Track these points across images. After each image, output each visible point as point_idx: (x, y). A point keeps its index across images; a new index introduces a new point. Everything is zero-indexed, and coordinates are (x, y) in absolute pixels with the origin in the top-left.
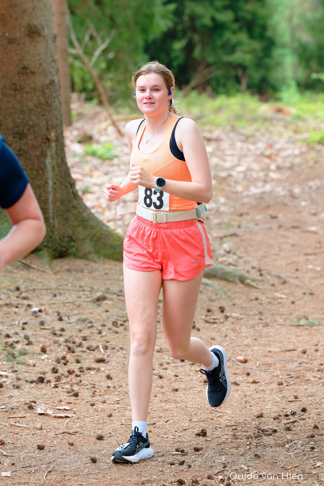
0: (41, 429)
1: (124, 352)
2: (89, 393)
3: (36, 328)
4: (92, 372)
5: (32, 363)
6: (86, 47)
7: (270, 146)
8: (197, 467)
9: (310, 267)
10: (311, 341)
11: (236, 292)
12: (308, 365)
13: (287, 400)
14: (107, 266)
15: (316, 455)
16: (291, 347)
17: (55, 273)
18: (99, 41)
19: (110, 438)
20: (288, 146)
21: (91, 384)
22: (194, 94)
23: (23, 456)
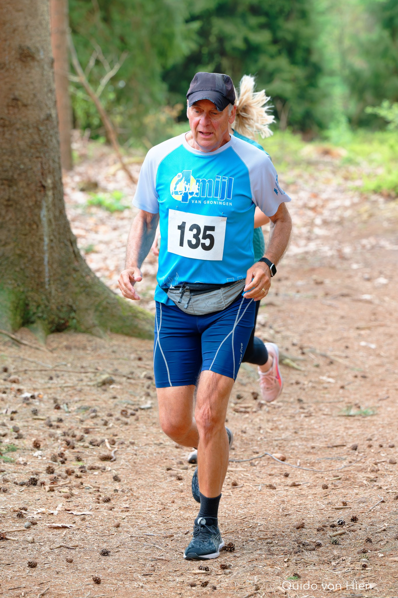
0: (33, 542)
1: (136, 448)
2: (92, 498)
3: (28, 418)
4: (96, 473)
5: (23, 461)
6: (91, 73)
7: (315, 196)
8: (223, 589)
9: (363, 343)
10: (364, 434)
12: (360, 465)
13: (334, 507)
14: (115, 342)
15: (369, 574)
16: (338, 442)
17: (51, 351)
18: (107, 67)
19: (117, 554)
20: (336, 195)
21: (94, 487)
23: (11, 575)
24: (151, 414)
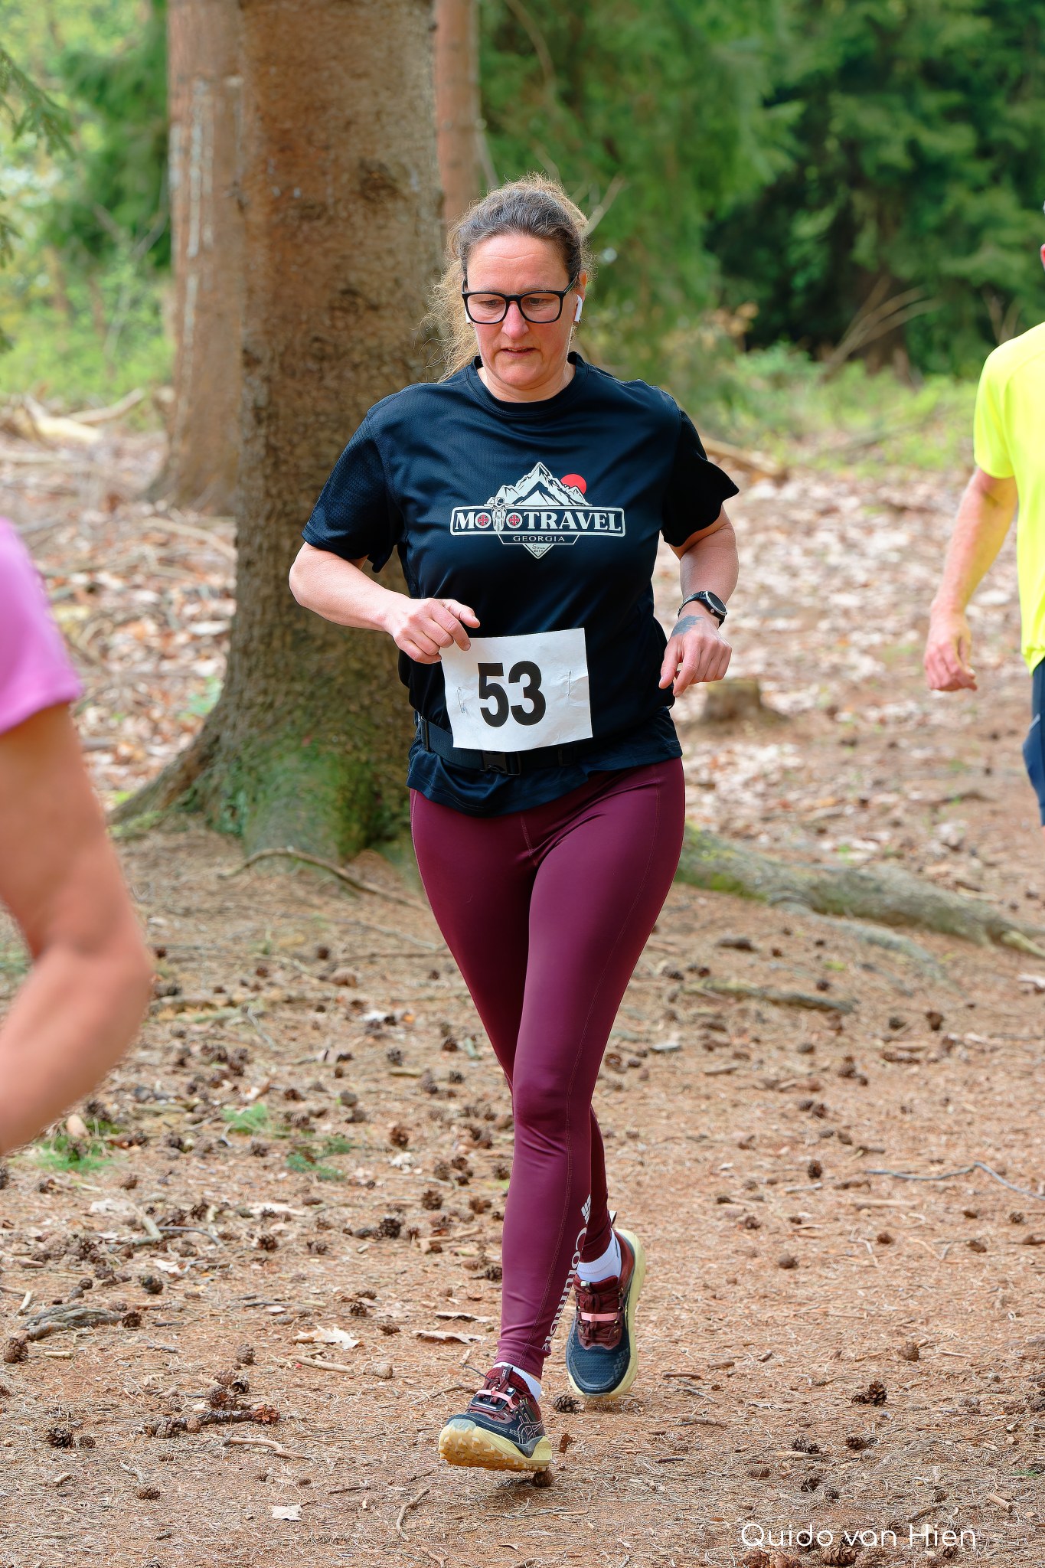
0: (390, 1377)
1: (641, 1147)
3: (379, 1071)
5: (365, 1176)
8: (855, 1497)
11: (976, 969)
22: (856, 371)
23: (337, 1458)
24: (678, 1064)
